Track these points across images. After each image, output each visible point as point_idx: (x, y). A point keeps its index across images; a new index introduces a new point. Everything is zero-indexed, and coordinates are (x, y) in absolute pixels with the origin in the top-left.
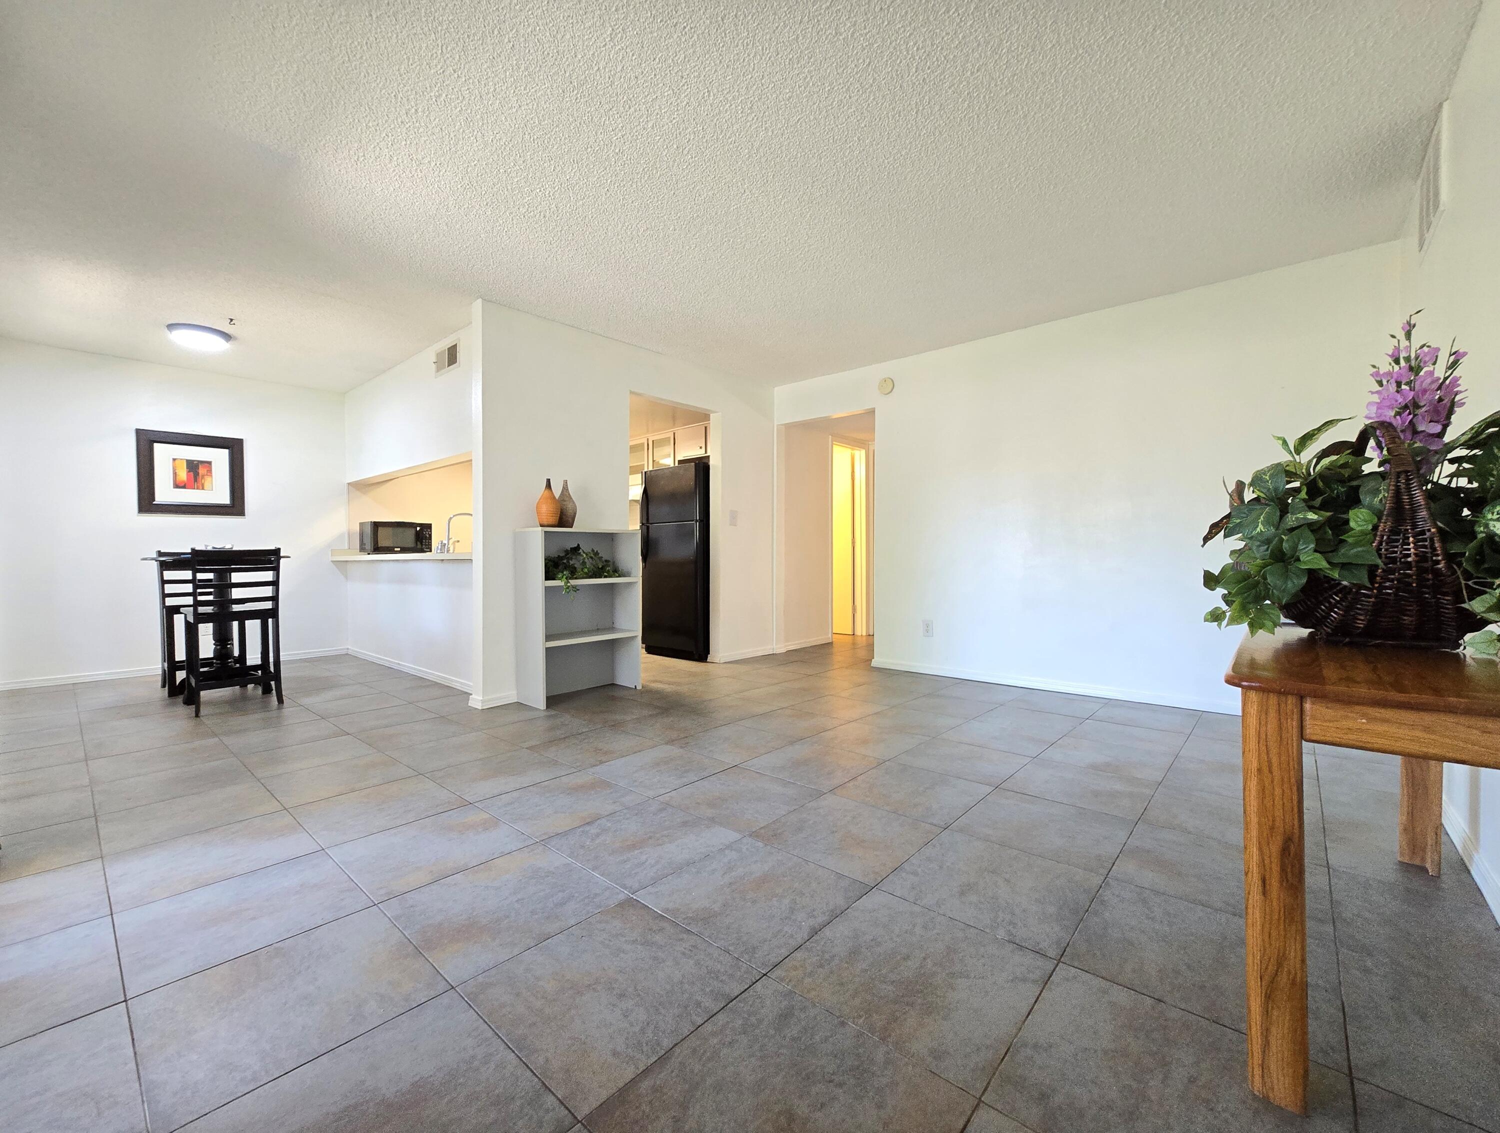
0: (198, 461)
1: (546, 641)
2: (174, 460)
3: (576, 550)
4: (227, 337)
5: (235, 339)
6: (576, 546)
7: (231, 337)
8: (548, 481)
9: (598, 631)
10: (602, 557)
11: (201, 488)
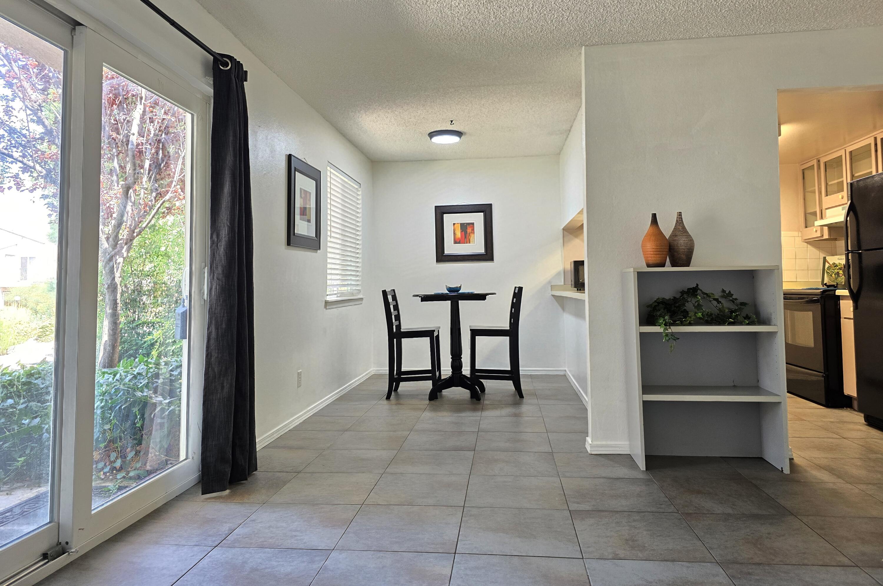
0: (467, 223)
1: (643, 394)
2: (454, 224)
3: (693, 291)
4: (459, 134)
5: (465, 134)
6: (695, 286)
7: (462, 134)
8: (654, 216)
9: (735, 389)
10: (736, 299)
11: (468, 242)
